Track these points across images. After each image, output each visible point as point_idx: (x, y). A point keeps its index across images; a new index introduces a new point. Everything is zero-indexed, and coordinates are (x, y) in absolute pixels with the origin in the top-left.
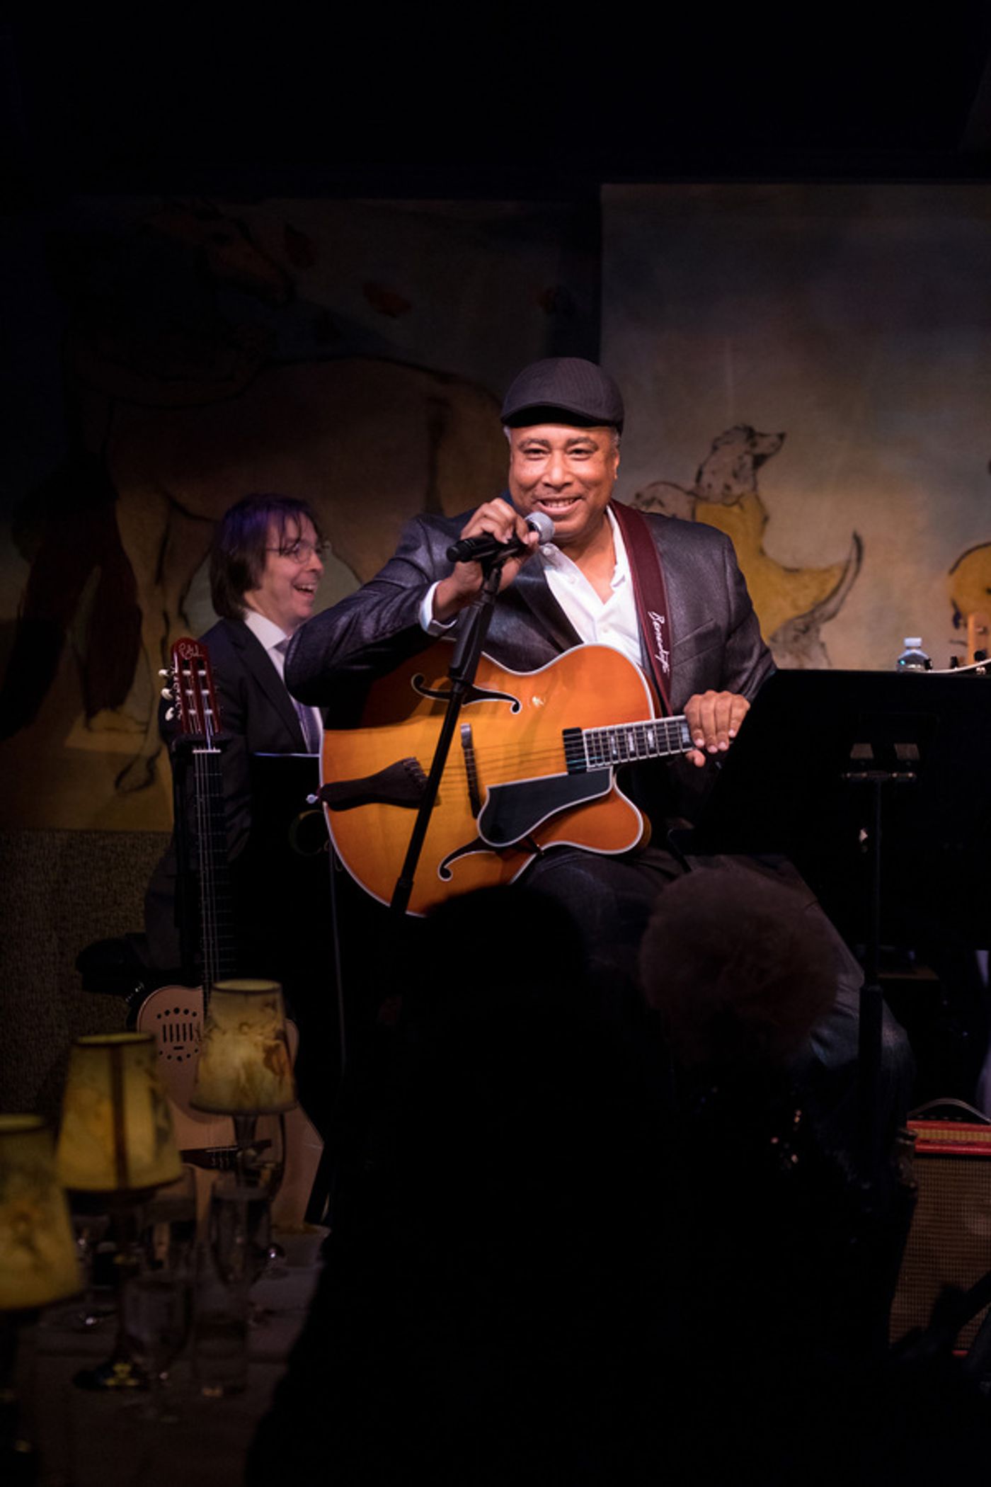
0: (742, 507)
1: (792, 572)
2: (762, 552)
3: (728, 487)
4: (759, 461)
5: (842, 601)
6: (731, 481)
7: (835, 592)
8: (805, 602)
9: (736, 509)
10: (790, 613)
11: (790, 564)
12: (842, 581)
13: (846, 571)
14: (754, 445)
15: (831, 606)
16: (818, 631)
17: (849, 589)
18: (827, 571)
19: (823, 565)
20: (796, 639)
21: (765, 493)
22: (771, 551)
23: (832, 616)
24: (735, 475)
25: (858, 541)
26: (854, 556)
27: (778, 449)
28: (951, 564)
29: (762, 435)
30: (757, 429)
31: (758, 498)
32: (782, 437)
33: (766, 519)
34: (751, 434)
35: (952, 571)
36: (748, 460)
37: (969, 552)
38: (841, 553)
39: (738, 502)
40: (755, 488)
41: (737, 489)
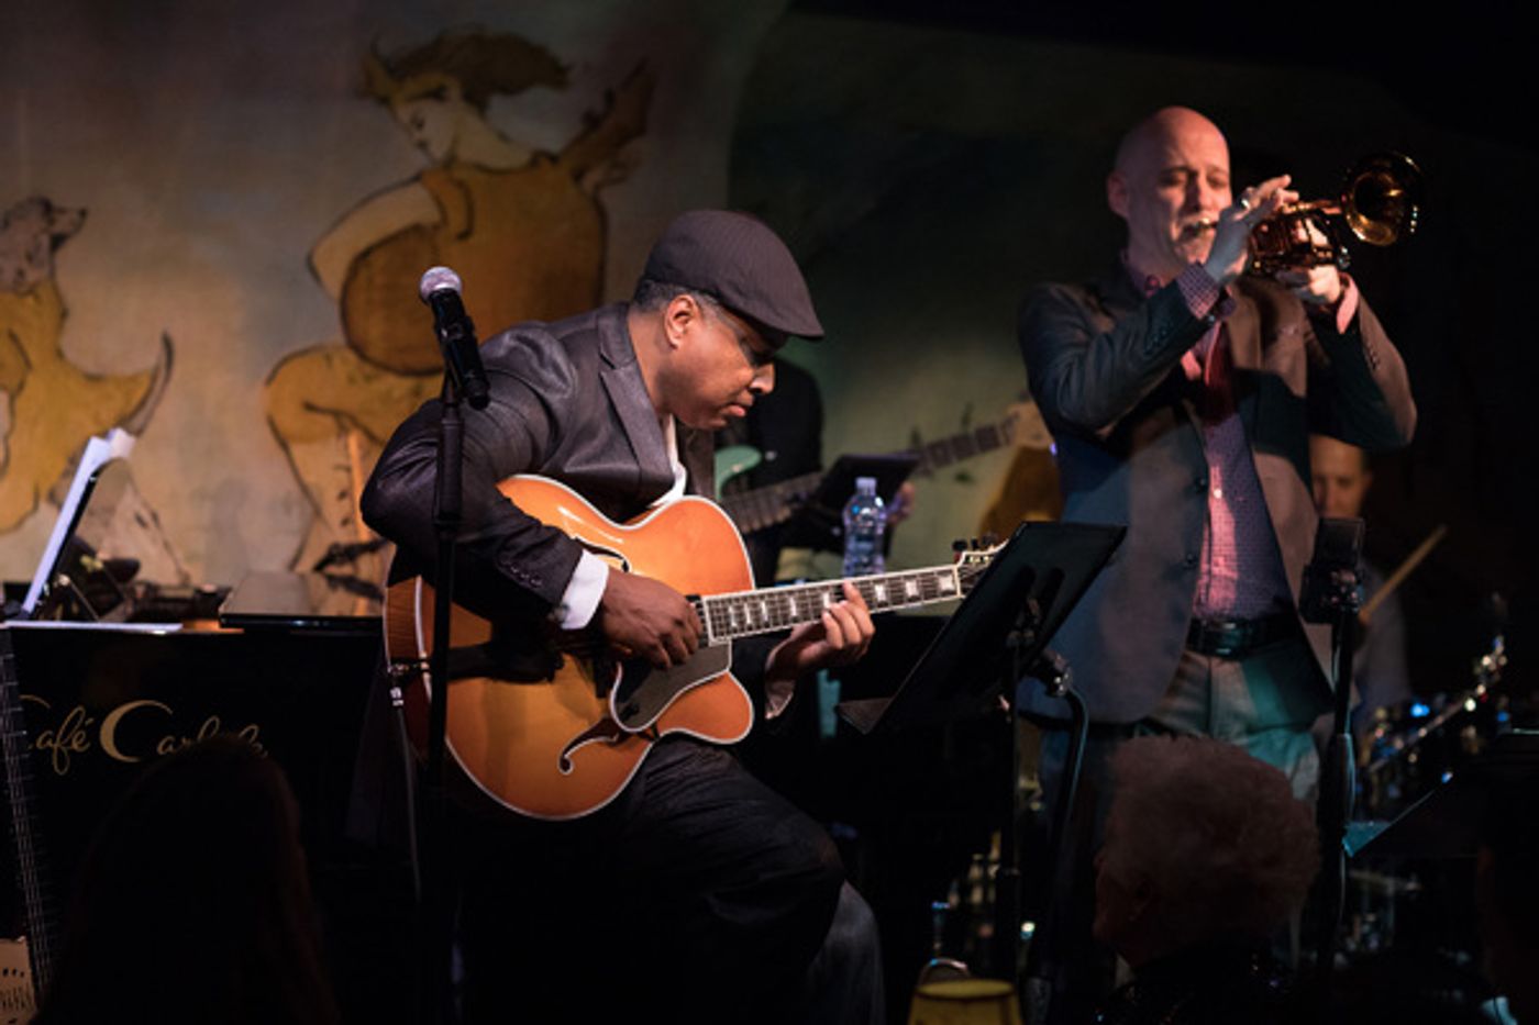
0: (37, 298)
1: (94, 379)
2: (60, 354)
3: (21, 273)
4: (57, 241)
5: (150, 417)
6: (25, 265)
7: (142, 403)
9: (30, 300)
11: (92, 368)
12: (150, 391)
13: (154, 378)
14: (52, 222)
15: (137, 421)
17: (159, 400)
18: (133, 379)
19: (129, 370)
21: (63, 279)
22: (70, 355)
23: (139, 432)
24: (30, 258)
25: (168, 344)
26: (163, 360)
27: (78, 227)
28: (266, 371)
29: (62, 211)
30: (57, 202)
31: (56, 290)
32: (83, 213)
33: (64, 314)
34: (48, 208)
35: (270, 380)
36: (45, 240)
37: (285, 361)
39: (32, 291)
40: (52, 274)
41: (32, 276)
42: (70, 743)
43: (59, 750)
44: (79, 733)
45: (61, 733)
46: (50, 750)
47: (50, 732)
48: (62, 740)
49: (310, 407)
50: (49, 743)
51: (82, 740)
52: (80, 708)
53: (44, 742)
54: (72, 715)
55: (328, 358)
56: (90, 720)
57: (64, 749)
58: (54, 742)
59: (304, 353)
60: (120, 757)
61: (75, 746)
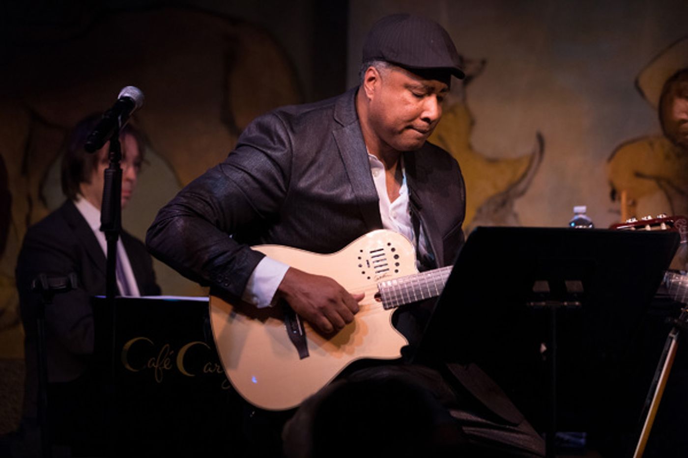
0: (455, 114)
1: (493, 161)
2: (470, 147)
4: (467, 80)
5: (529, 182)
7: (524, 176)
8: (502, 183)
9: (450, 116)
10: (491, 192)
11: (491, 155)
12: (529, 168)
13: (531, 160)
14: (463, 68)
15: (522, 186)
16: (512, 205)
17: (535, 173)
18: (518, 161)
19: (515, 155)
20: (496, 211)
21: (472, 104)
22: (477, 147)
23: (522, 193)
25: (541, 140)
26: (537, 150)
27: (480, 71)
29: (469, 61)
31: (466, 108)
32: (484, 62)
33: (472, 123)
35: (609, 160)
37: (621, 146)
38: (527, 148)
39: (452, 110)
40: (464, 99)
41: (451, 101)
42: (162, 365)
43: (158, 368)
44: (167, 359)
45: (159, 358)
46: (153, 368)
47: (154, 358)
48: (159, 363)
49: (638, 175)
50: (153, 365)
51: (168, 364)
52: (168, 345)
53: (151, 364)
54: (163, 349)
55: (651, 144)
56: (173, 352)
57: (160, 368)
58: (155, 365)
59: (633, 141)
60: (186, 373)
61: (165, 367)
